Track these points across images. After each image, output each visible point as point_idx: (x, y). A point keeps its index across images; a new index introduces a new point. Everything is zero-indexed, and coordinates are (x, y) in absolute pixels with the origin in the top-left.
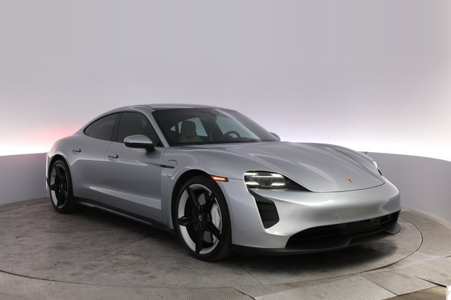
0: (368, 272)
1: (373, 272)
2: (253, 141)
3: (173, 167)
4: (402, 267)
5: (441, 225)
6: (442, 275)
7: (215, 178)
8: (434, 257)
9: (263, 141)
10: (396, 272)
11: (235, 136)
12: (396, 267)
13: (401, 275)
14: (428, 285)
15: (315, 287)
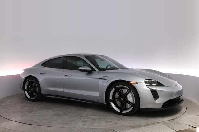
0: (165, 122)
1: (166, 122)
2: (118, 69)
3: (106, 79)
4: (178, 120)
5: (194, 103)
6: (194, 123)
7: (131, 83)
8: (191, 116)
9: (121, 69)
10: (176, 122)
11: (109, 67)
12: (176, 120)
13: (178, 123)
14: (189, 127)
15: (143, 128)
